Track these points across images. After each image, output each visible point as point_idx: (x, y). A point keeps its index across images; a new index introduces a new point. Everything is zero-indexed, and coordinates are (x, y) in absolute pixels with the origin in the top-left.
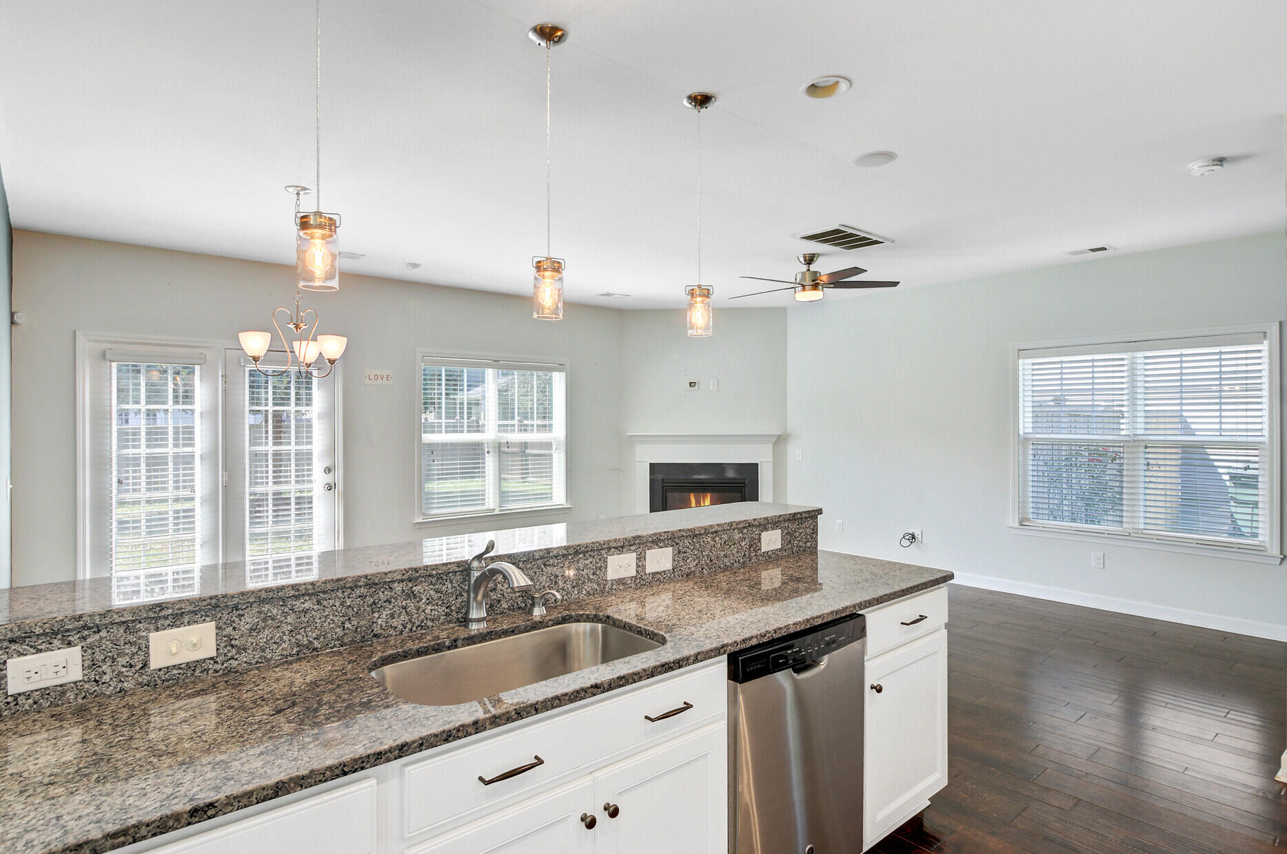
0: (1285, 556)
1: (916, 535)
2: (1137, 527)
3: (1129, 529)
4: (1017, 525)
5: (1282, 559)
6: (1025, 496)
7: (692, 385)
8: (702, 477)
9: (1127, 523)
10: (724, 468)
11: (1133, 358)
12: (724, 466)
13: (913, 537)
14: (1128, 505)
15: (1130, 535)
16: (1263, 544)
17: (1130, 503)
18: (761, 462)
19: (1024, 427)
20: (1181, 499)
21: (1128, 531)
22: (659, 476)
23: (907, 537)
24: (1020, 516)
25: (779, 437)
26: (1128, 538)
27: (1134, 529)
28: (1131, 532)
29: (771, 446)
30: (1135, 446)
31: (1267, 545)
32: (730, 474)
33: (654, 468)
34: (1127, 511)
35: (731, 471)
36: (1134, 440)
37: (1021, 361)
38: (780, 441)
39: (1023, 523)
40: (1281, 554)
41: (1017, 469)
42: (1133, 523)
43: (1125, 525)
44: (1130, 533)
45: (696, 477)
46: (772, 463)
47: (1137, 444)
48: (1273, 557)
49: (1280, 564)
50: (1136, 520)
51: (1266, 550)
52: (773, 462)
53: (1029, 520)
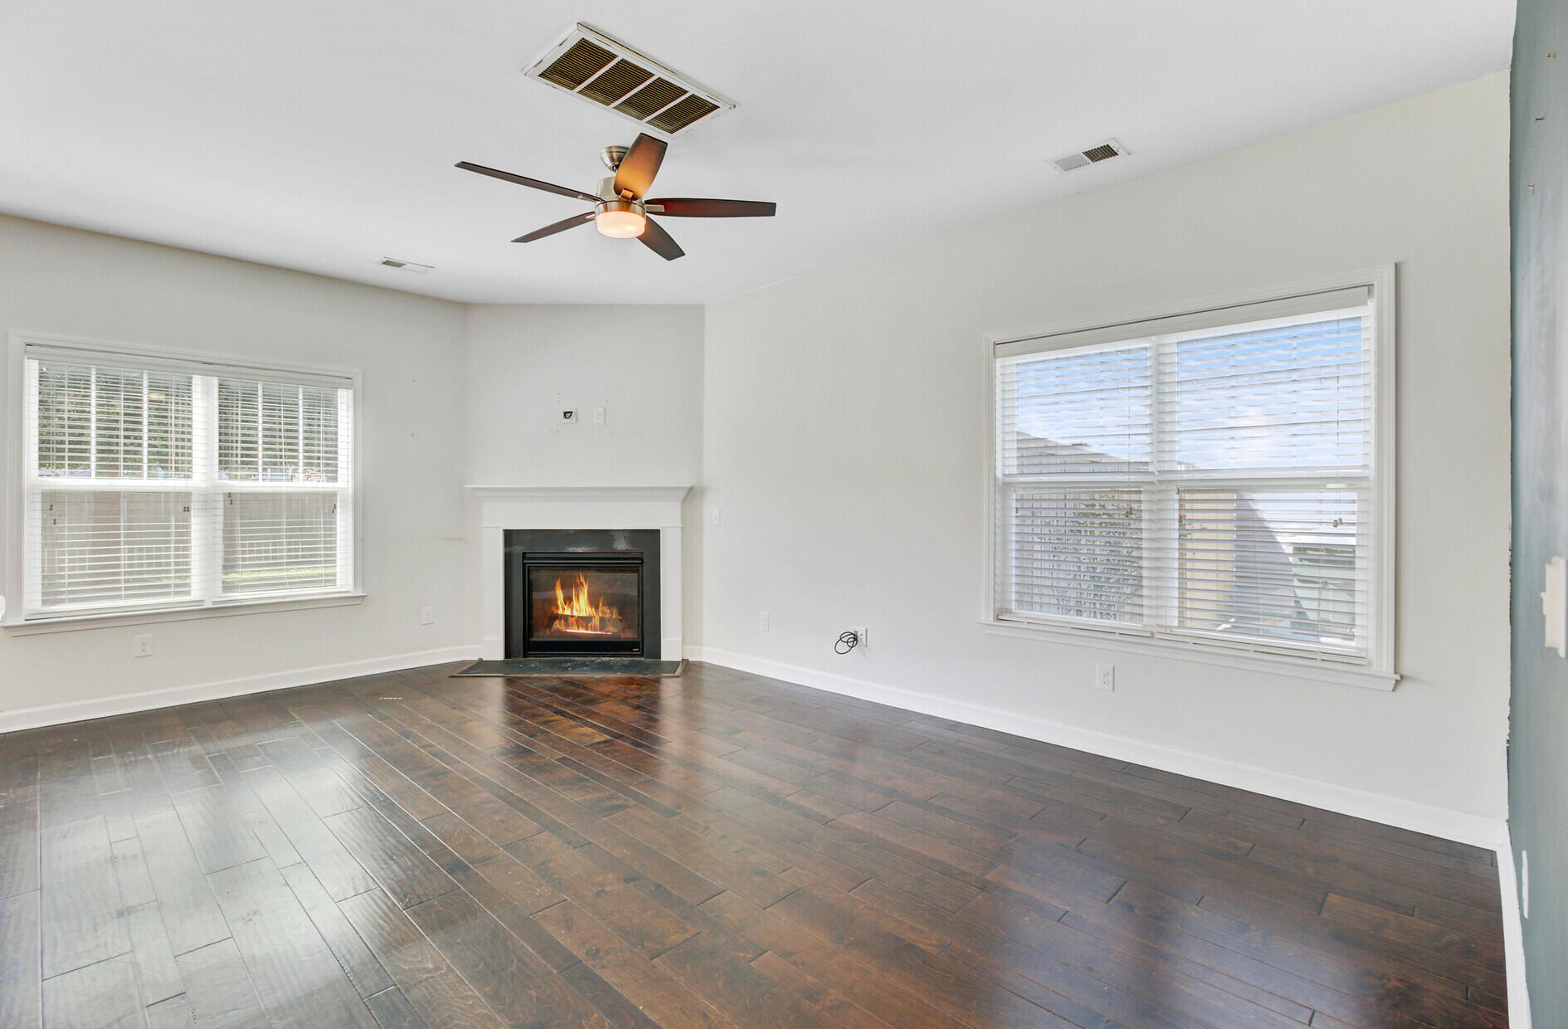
0: (1402, 677)
1: (859, 635)
2: (1164, 623)
3: (1152, 626)
4: (991, 620)
5: (1396, 681)
6: (1004, 575)
7: (568, 415)
8: (580, 550)
9: (1150, 616)
10: (613, 536)
11: (1159, 345)
12: (612, 533)
13: (855, 639)
14: (1150, 587)
15: (1152, 637)
16: (1363, 654)
17: (1154, 583)
18: (664, 528)
19: (1004, 466)
20: (1237, 576)
21: (1150, 629)
22: (518, 549)
23: (845, 639)
24: (997, 605)
25: (691, 490)
26: (1148, 641)
27: (1159, 626)
28: (1154, 631)
29: (677, 506)
30: (1160, 491)
31: (1372, 656)
32: (621, 545)
33: (509, 535)
34: (1150, 597)
35: (623, 541)
36: (1159, 481)
37: (999, 362)
38: (691, 495)
39: (1000, 617)
40: (1396, 673)
41: (992, 530)
42: (1158, 616)
43: (1145, 619)
44: (1152, 633)
45: (571, 550)
46: (680, 529)
47: (1163, 487)
48: (1383, 677)
49: (1393, 690)
50: (1162, 612)
51: (1370, 664)
52: (682, 528)
53: (1011, 612)
